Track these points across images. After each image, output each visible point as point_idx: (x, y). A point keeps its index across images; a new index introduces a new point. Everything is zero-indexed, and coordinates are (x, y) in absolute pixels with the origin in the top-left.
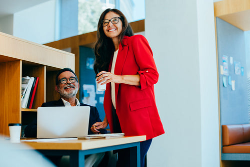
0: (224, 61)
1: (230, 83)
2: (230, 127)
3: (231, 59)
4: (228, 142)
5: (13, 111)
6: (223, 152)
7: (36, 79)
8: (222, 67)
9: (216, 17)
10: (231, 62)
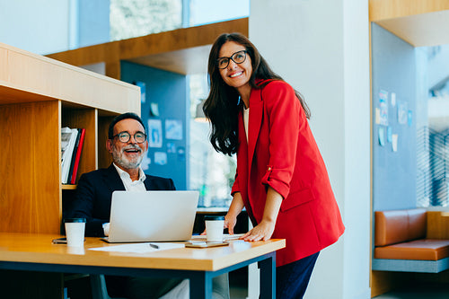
0: (381, 101)
1: (390, 140)
2: (388, 215)
3: (393, 96)
4: (384, 240)
5: (47, 190)
6: (375, 256)
7: (80, 131)
8: (377, 111)
9: (371, 22)
10: (393, 102)
